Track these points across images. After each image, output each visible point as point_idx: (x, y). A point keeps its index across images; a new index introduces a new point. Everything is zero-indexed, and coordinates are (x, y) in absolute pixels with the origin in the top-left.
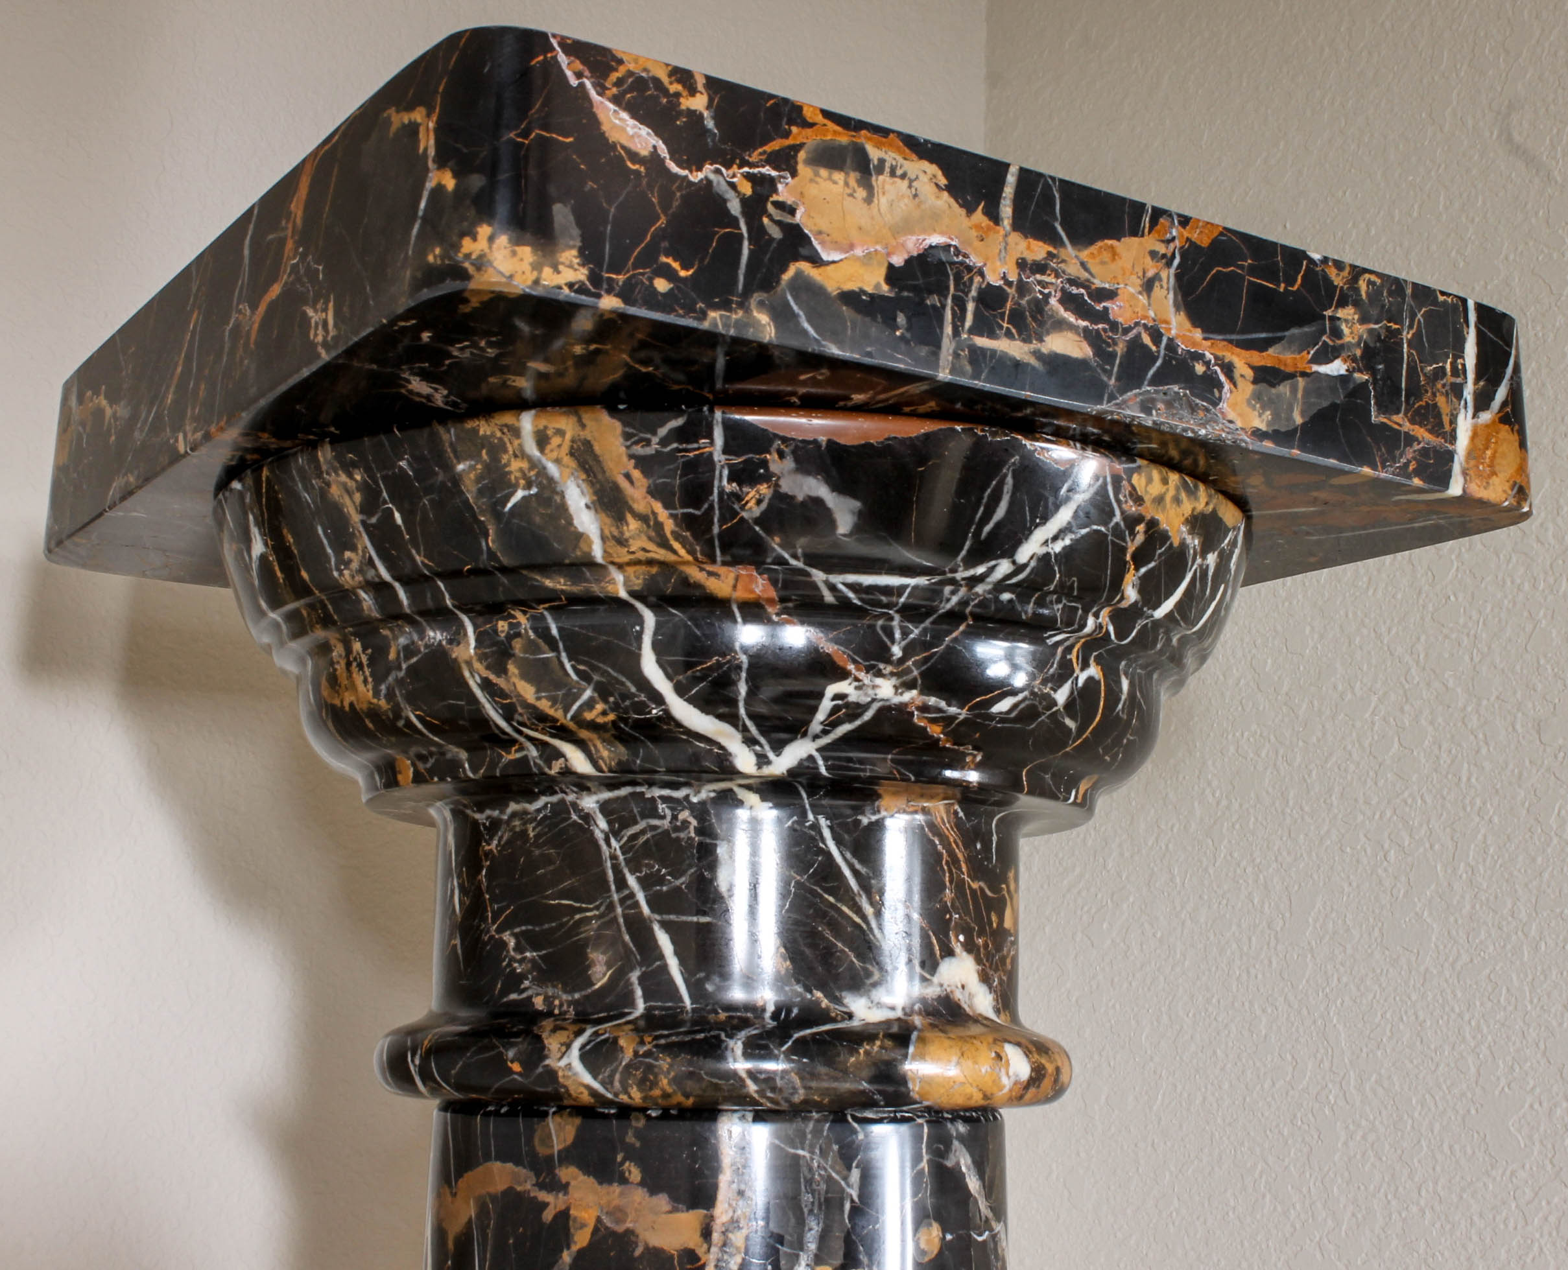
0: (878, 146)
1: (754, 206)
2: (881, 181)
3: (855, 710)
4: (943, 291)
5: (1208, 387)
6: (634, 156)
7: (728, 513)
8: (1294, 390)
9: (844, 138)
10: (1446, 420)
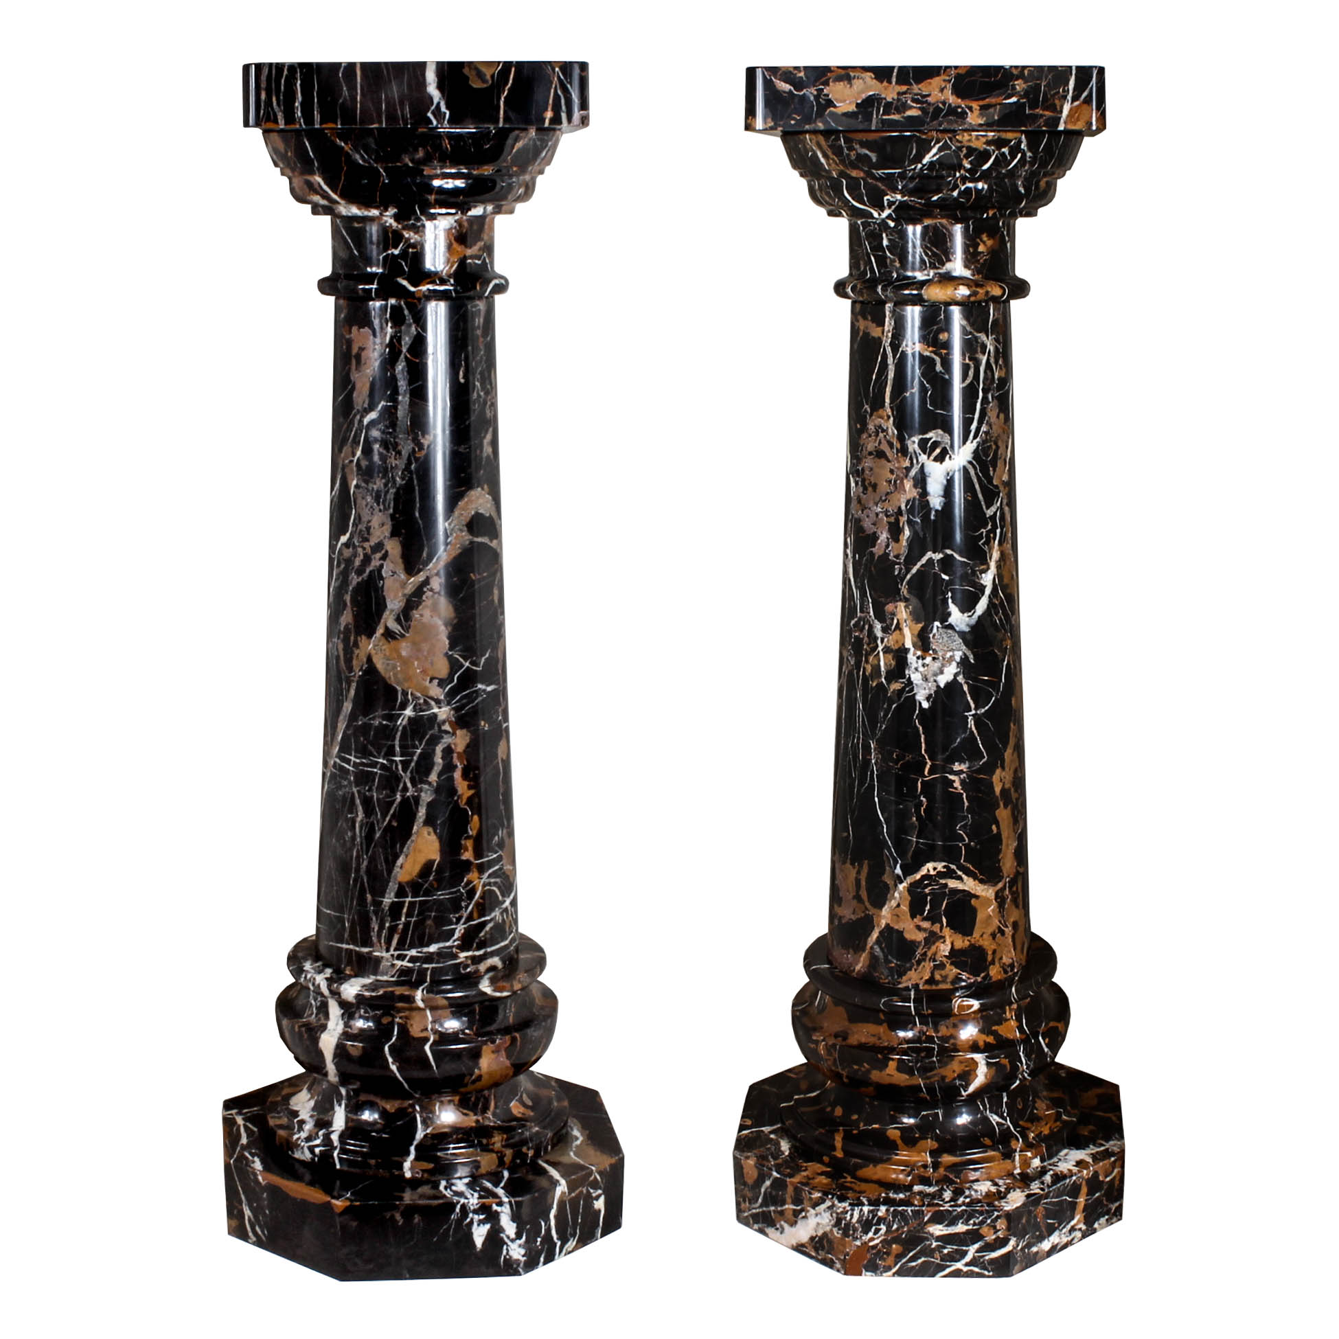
0: (853, 72)
1: (817, 97)
2: (855, 82)
3: (894, 203)
4: (873, 106)
5: (963, 115)
6: (785, 92)
7: (848, 159)
8: (995, 109)
9: (843, 72)
10: (1058, 108)
